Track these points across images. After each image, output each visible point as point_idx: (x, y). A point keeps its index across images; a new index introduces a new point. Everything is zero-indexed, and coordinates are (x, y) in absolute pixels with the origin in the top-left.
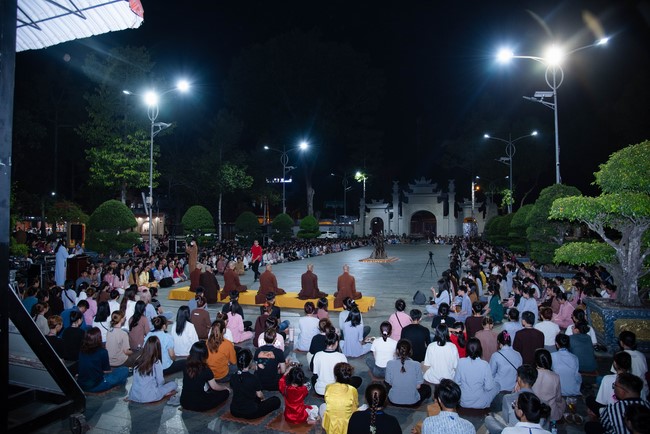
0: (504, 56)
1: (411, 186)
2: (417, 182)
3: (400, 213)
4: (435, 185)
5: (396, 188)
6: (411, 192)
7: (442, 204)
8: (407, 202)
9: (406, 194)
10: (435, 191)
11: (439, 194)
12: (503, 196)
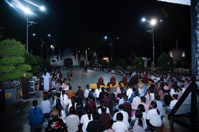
0: (144, 20)
1: (64, 50)
2: (66, 49)
3: (61, 59)
4: (72, 51)
5: (59, 51)
6: (65, 52)
7: (74, 56)
8: (63, 55)
9: (63, 53)
10: (72, 52)
11: (74, 53)
12: (93, 54)
